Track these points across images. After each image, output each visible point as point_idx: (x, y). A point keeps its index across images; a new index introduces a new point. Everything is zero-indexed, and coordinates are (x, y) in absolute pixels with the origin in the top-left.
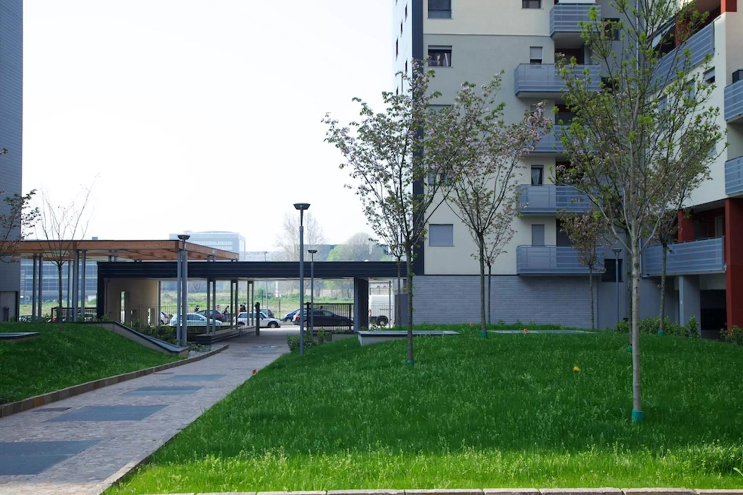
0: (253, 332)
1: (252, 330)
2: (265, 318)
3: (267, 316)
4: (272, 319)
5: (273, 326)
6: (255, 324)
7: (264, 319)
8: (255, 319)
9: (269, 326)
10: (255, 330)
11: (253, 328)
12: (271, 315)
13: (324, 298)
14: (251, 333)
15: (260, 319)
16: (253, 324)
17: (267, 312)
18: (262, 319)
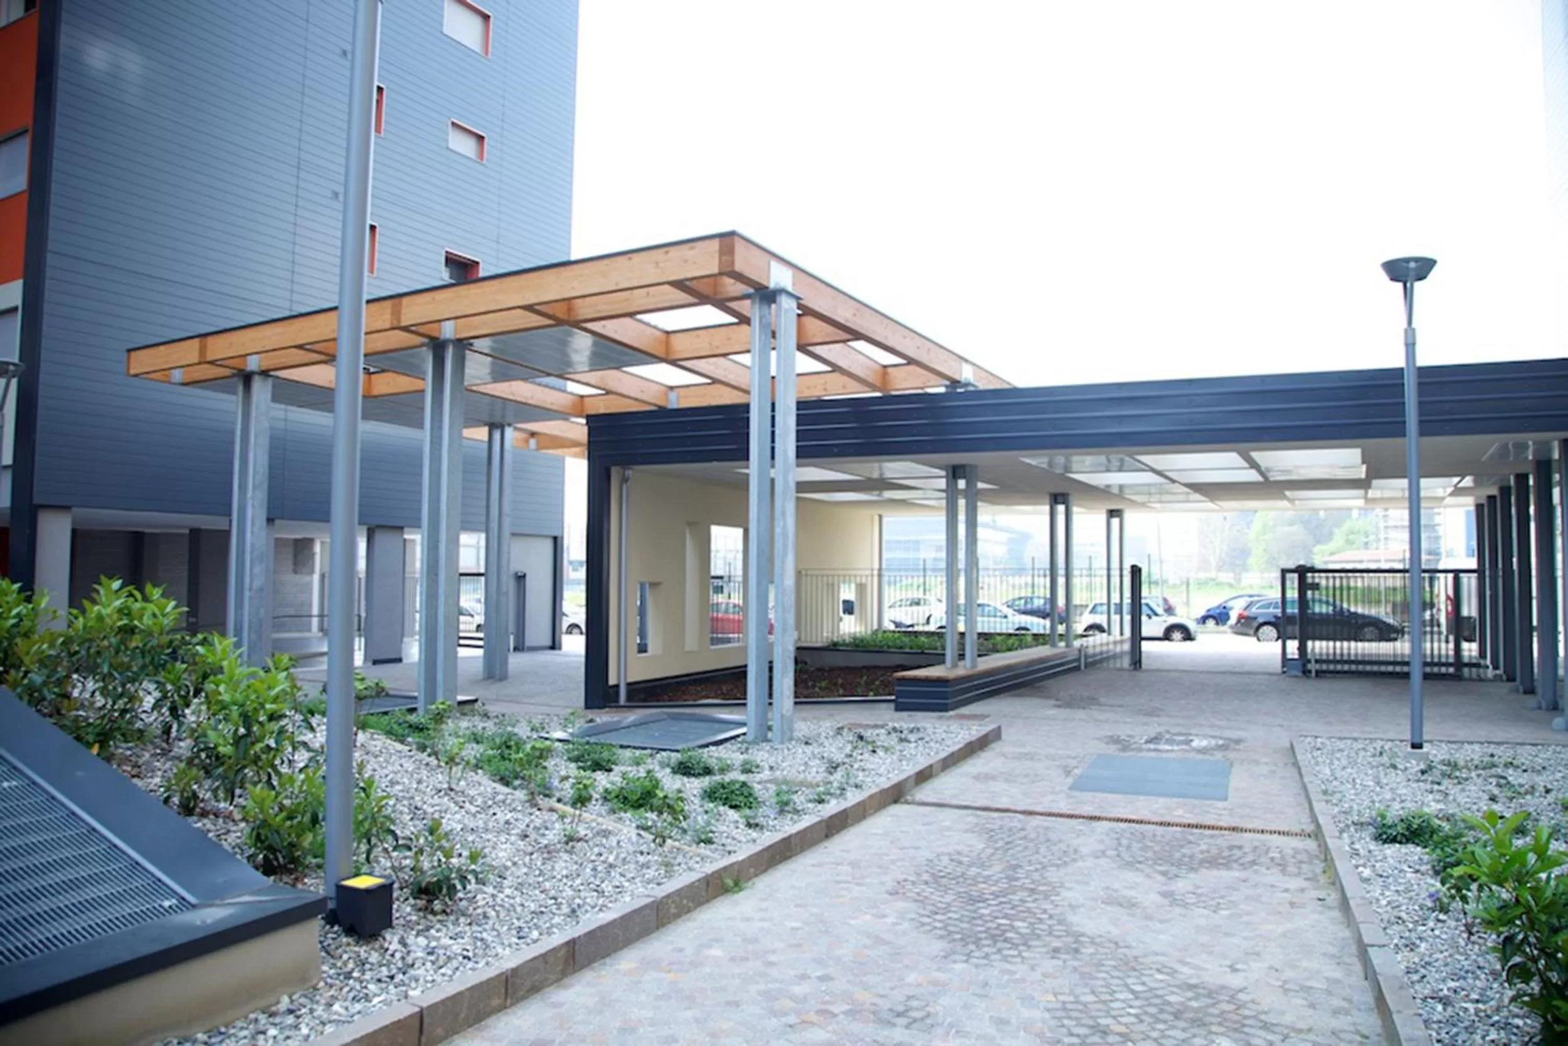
0: (1122, 654)
1: (1118, 649)
2: (1156, 615)
3: (1160, 611)
4: (1172, 620)
5: (1177, 635)
6: (1127, 633)
7: (1154, 618)
8: (1127, 618)
9: (1167, 636)
10: (1127, 647)
11: (1122, 642)
12: (1169, 610)
13: (1251, 587)
14: (1115, 656)
15: (1144, 618)
16: (1122, 634)
17: (1161, 602)
18: (1150, 617)
